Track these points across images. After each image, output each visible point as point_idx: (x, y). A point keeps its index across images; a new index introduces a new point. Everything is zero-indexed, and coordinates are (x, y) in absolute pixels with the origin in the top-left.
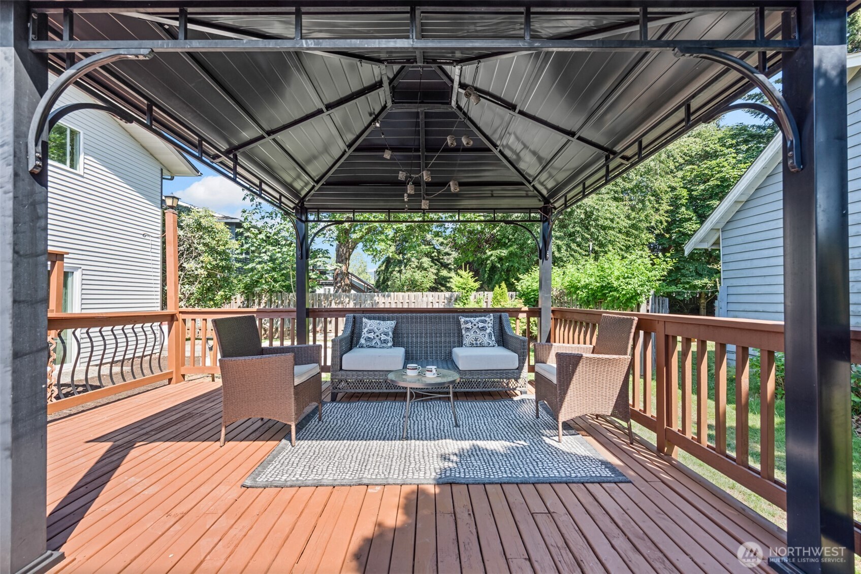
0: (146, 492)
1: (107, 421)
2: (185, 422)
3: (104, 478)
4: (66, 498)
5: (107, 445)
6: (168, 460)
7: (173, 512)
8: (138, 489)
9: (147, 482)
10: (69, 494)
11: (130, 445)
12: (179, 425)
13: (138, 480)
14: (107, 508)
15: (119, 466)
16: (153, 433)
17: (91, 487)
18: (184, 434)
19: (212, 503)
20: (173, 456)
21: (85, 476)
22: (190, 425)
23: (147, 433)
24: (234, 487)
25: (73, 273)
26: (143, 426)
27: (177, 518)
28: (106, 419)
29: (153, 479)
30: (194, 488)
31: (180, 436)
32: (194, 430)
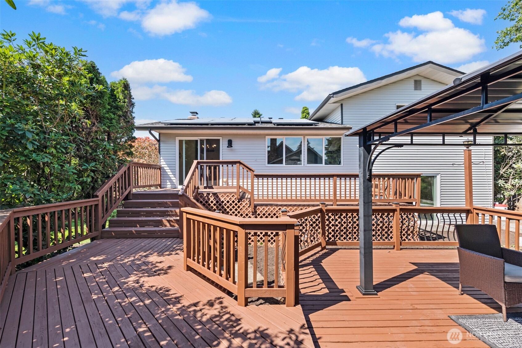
0: (411, 292)
1: (422, 257)
2: (454, 274)
3: (403, 279)
4: (390, 279)
5: (415, 267)
6: (430, 286)
7: (414, 305)
8: (410, 290)
9: (415, 289)
10: (392, 278)
11: (422, 272)
12: (450, 274)
13: (413, 287)
14: (397, 290)
15: (412, 278)
16: (435, 271)
17: (398, 279)
18: (447, 279)
19: (430, 313)
20: (433, 286)
21: (400, 275)
22: (455, 276)
23: (432, 270)
24: (445, 315)
25: (436, 176)
26: (434, 266)
27: (413, 308)
28: (423, 256)
29: (418, 290)
30: (429, 303)
31: (445, 279)
32: (454, 279)
